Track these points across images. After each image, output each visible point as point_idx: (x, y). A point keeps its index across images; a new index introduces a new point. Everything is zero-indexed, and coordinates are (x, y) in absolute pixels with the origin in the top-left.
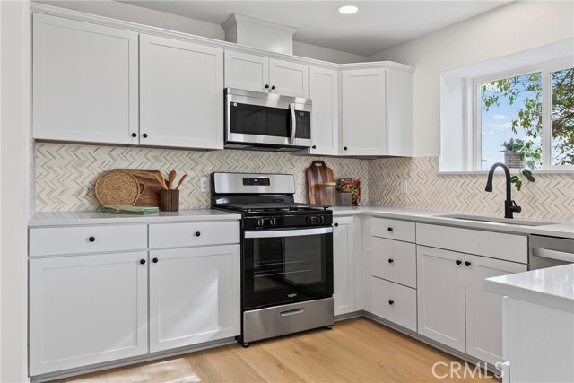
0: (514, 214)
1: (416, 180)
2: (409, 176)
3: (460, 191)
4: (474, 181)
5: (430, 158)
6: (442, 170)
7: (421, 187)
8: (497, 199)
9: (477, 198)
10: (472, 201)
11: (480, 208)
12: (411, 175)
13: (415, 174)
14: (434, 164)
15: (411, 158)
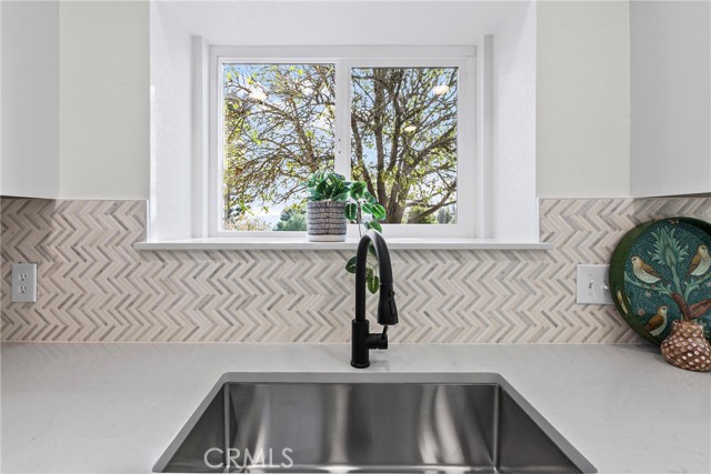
0: (373, 354)
1: (67, 266)
2: (44, 252)
3: (204, 289)
4: (244, 266)
5: (117, 205)
6: (154, 238)
7: (87, 282)
8: (302, 307)
9: (251, 308)
10: (240, 314)
11: (259, 331)
12: (52, 249)
13: (66, 248)
14: (129, 221)
15: (51, 201)
